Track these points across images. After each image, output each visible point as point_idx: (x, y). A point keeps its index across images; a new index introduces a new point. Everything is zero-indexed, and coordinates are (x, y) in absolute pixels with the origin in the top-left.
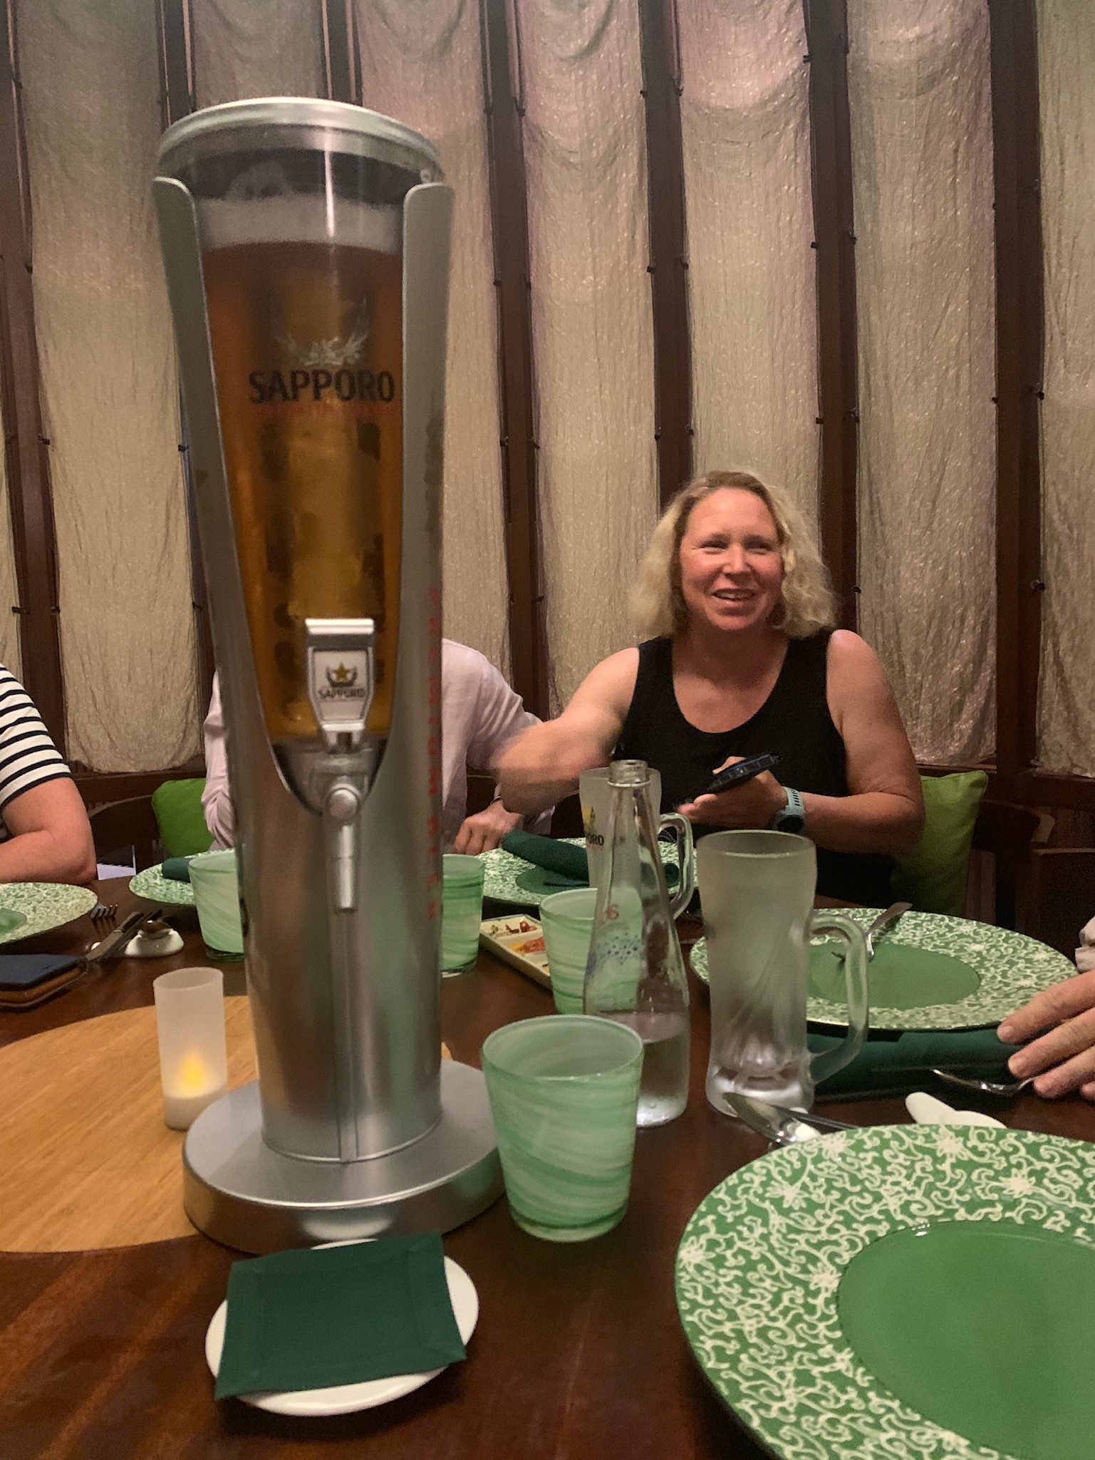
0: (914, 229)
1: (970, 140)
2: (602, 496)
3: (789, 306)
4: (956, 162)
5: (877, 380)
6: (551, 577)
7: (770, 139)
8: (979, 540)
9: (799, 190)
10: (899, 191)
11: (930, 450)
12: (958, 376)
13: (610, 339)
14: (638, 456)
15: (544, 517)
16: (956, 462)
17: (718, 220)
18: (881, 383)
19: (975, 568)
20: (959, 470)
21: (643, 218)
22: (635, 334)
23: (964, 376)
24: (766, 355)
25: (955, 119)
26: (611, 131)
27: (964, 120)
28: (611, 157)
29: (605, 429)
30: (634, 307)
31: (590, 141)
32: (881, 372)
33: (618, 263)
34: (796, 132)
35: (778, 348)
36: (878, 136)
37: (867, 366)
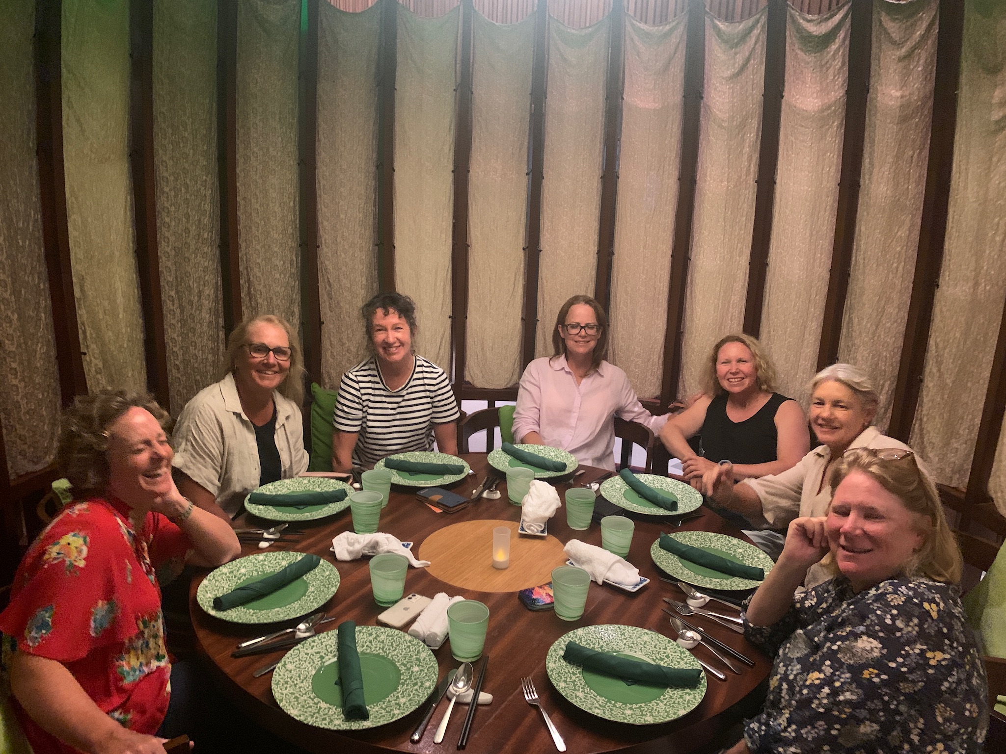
0: (887, 189)
1: (920, 153)
2: (718, 289)
3: (822, 213)
4: (912, 162)
5: (860, 259)
6: (688, 324)
7: (824, 129)
8: (896, 350)
9: (835, 156)
10: (883, 169)
11: (879, 301)
12: (897, 268)
15: (688, 294)
16: (891, 310)
17: (793, 164)
18: (862, 261)
19: (892, 363)
20: (891, 314)
21: (756, 156)
22: (745, 213)
23: (901, 268)
24: (808, 234)
25: (914, 141)
26: (744, 113)
27: (918, 142)
28: (743, 125)
29: (724, 256)
30: (746, 200)
31: (733, 117)
32: (862, 256)
33: (740, 177)
34: (838, 128)
35: (814, 233)
36: (877, 139)
37: (857, 251)
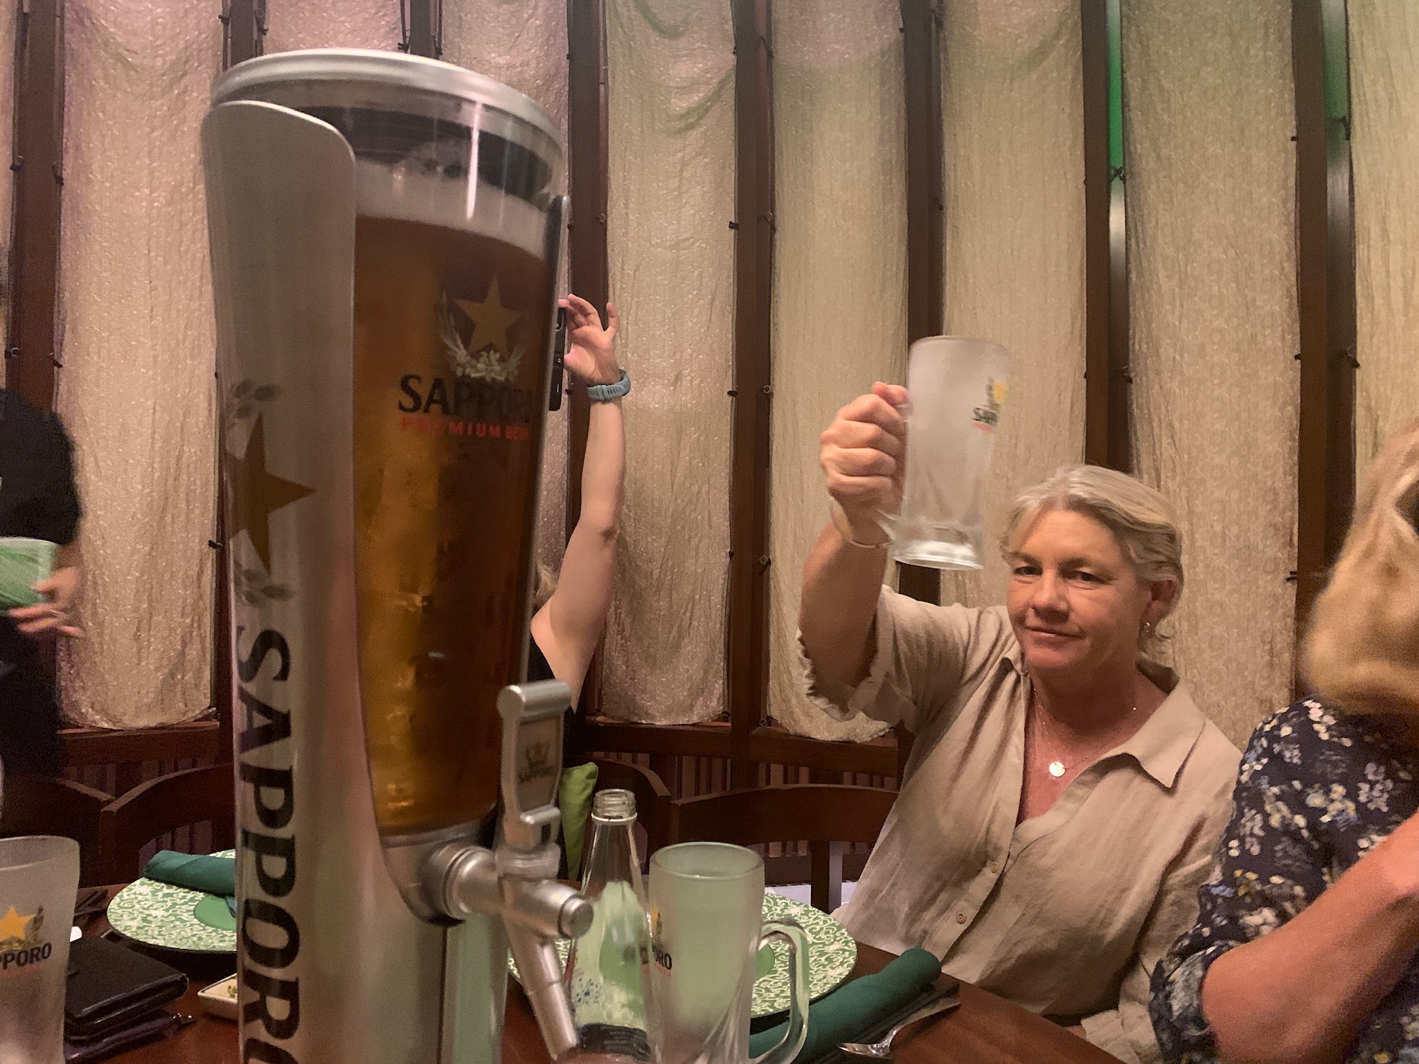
13: (165, 263)
14: (195, 392)
29: (155, 357)
